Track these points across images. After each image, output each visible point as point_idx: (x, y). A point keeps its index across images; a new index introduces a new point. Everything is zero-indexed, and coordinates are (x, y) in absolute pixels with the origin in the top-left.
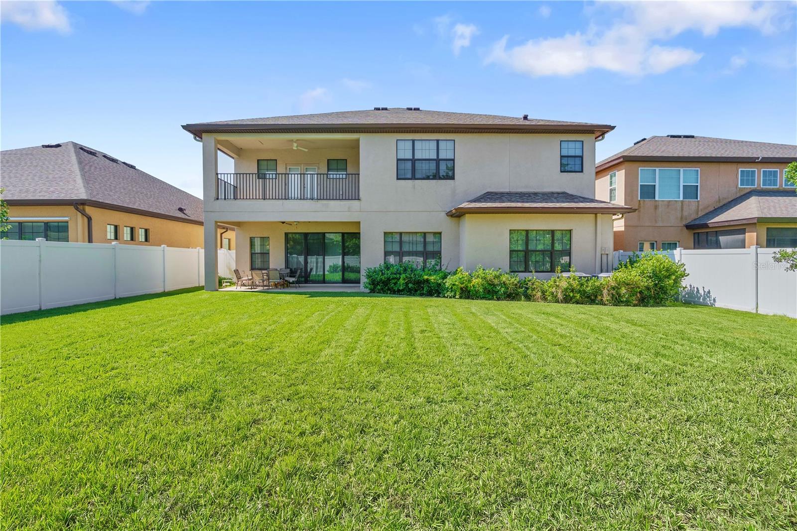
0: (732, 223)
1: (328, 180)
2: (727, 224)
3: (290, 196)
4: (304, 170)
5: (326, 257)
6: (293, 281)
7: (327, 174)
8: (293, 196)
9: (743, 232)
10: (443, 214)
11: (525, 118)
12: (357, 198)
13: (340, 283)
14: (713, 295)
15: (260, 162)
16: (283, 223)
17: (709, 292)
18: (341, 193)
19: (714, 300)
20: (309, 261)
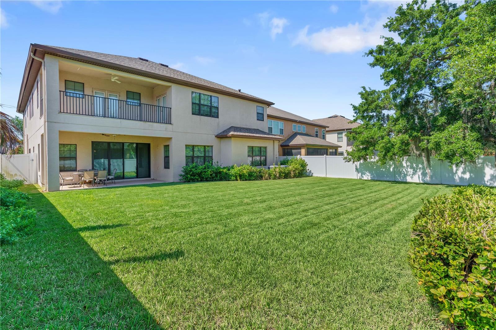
0: (298, 145)
1: (127, 105)
2: (296, 145)
3: (96, 113)
4: (108, 95)
5: (125, 160)
6: (112, 178)
7: (126, 101)
8: (98, 113)
9: (300, 149)
10: (214, 136)
11: (240, 91)
12: (169, 123)
13: (135, 178)
14: (312, 172)
15: (67, 82)
16: (103, 134)
17: (311, 171)
18: (136, 116)
19: (313, 174)
20: (111, 163)
